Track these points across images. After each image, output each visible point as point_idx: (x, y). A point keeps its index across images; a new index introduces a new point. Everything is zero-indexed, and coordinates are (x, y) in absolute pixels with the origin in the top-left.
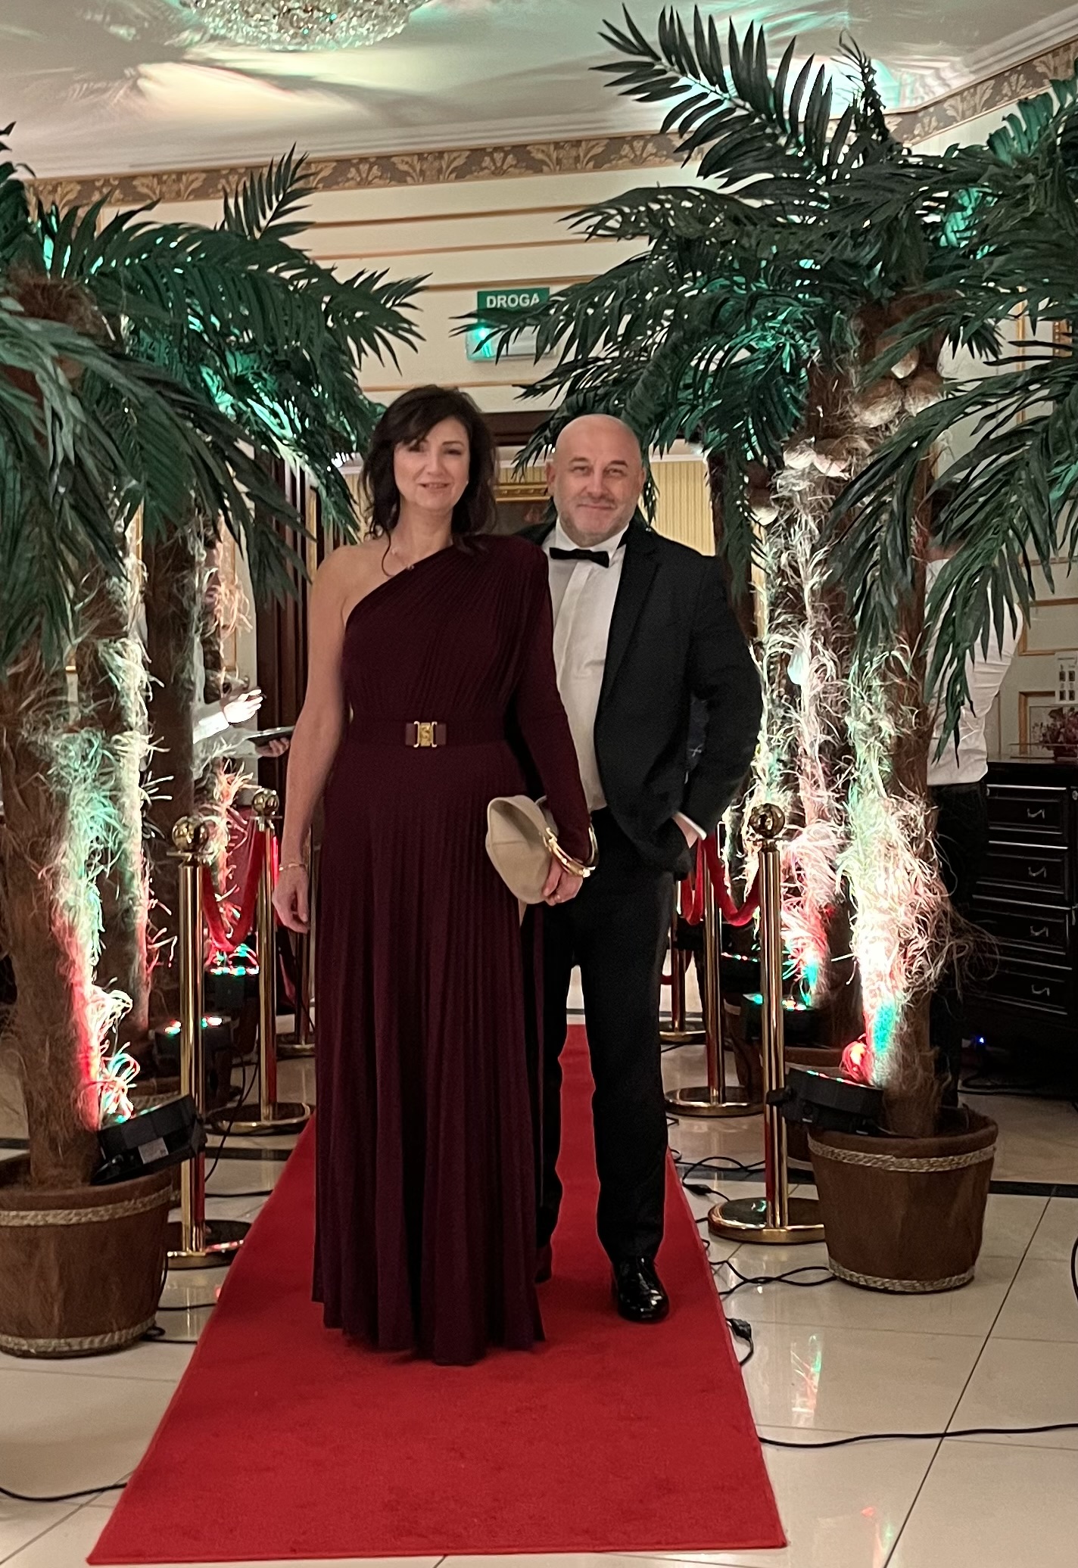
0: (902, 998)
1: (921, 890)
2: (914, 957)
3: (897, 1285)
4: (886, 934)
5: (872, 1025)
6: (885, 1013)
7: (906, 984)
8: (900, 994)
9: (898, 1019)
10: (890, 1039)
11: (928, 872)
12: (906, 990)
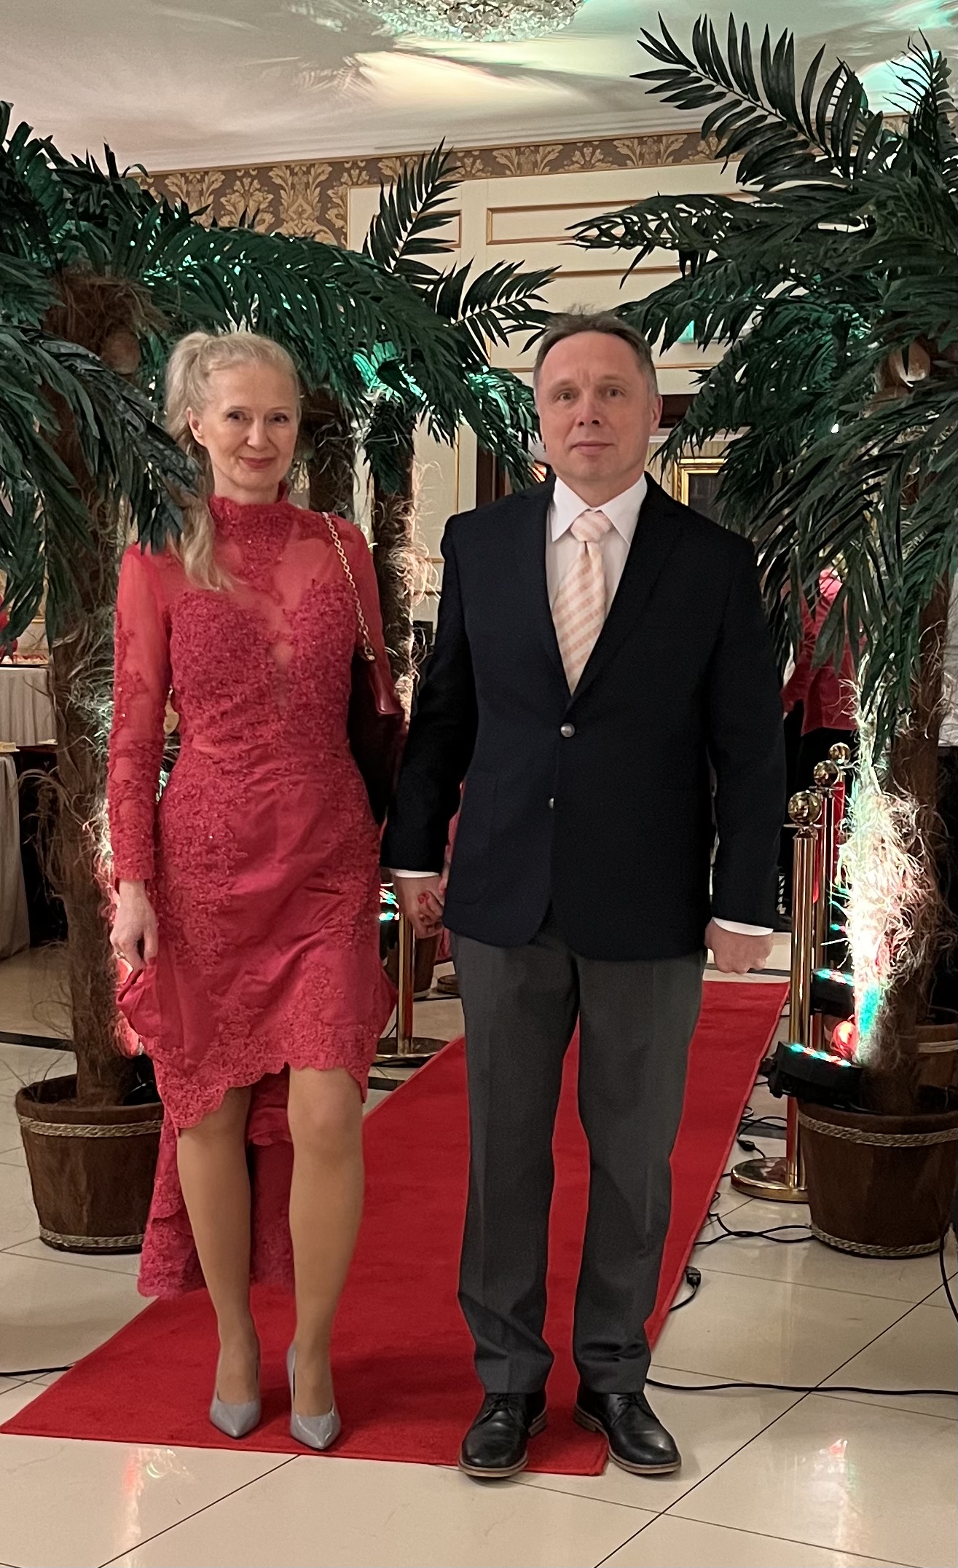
0: (887, 984)
1: (909, 883)
2: (898, 946)
3: (863, 1248)
4: (874, 923)
5: (859, 1006)
6: (870, 995)
7: (890, 970)
8: (884, 980)
9: (881, 1003)
10: (873, 1021)
11: (916, 866)
12: (889, 977)
